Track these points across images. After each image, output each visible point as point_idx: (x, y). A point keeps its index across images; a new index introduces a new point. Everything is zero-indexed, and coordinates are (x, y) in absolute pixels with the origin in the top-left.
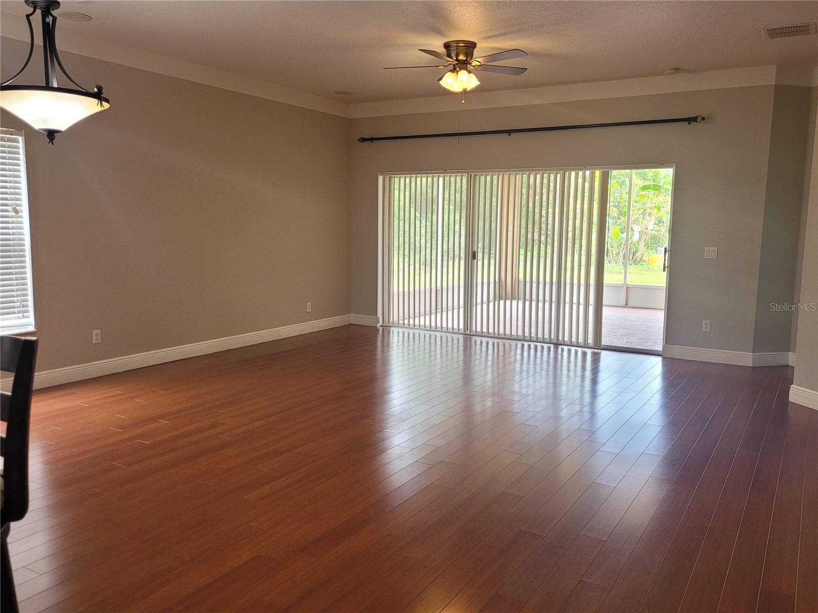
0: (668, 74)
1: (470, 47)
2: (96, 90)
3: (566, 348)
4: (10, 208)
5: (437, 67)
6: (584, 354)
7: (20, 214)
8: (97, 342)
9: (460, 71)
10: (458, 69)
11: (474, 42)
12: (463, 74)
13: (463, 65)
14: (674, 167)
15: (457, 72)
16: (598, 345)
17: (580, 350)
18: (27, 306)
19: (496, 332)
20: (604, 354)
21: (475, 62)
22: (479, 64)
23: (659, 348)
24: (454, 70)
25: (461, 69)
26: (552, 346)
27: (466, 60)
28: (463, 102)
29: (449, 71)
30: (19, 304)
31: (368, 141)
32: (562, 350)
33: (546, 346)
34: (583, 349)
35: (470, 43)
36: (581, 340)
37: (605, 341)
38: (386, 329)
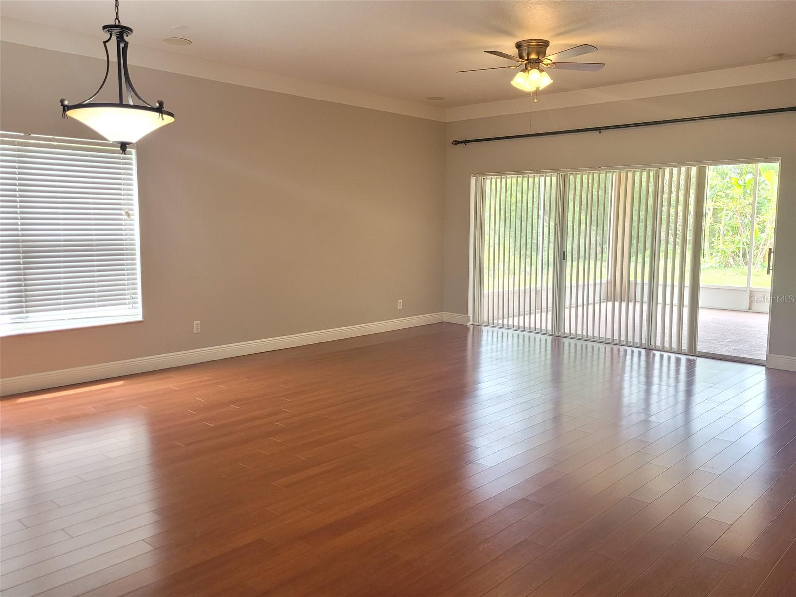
0: (769, 61)
1: (542, 46)
2: (157, 105)
3: (657, 354)
4: (123, 212)
5: (509, 67)
6: (678, 361)
7: (132, 217)
8: (197, 332)
9: (531, 70)
10: (529, 68)
11: (546, 41)
12: (534, 72)
13: (535, 64)
14: (780, 161)
15: (529, 71)
16: (692, 350)
17: (673, 356)
18: (136, 298)
19: (584, 333)
20: (700, 362)
21: (546, 60)
22: (550, 62)
23: (763, 357)
24: (526, 70)
25: (532, 68)
26: (643, 351)
27: (538, 59)
28: (536, 101)
29: (521, 71)
30: (129, 296)
31: (461, 143)
32: (654, 355)
33: (636, 350)
34: (677, 355)
35: (542, 41)
36: (674, 345)
37: (701, 347)
38: (477, 328)
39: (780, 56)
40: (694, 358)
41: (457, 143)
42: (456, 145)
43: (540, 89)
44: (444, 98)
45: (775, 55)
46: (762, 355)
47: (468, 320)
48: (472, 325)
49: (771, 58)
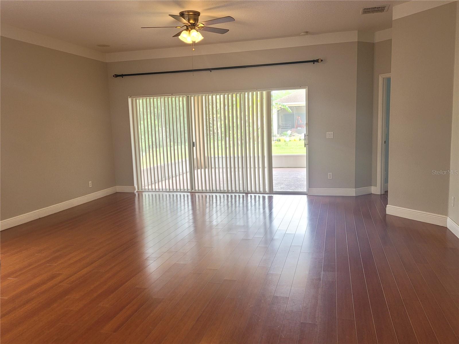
5: (176, 27)
10: (190, 29)
13: (193, 26)
15: (190, 31)
16: (271, 191)
17: (261, 195)
26: (245, 195)
27: (195, 23)
28: (194, 50)
31: (120, 76)
33: (241, 195)
35: (197, 12)
38: (140, 193)
39: (307, 33)
40: (272, 195)
41: (117, 76)
42: (116, 77)
43: (196, 42)
44: (109, 46)
45: (304, 32)
46: (305, 190)
47: (135, 189)
48: (137, 192)
49: (302, 34)
